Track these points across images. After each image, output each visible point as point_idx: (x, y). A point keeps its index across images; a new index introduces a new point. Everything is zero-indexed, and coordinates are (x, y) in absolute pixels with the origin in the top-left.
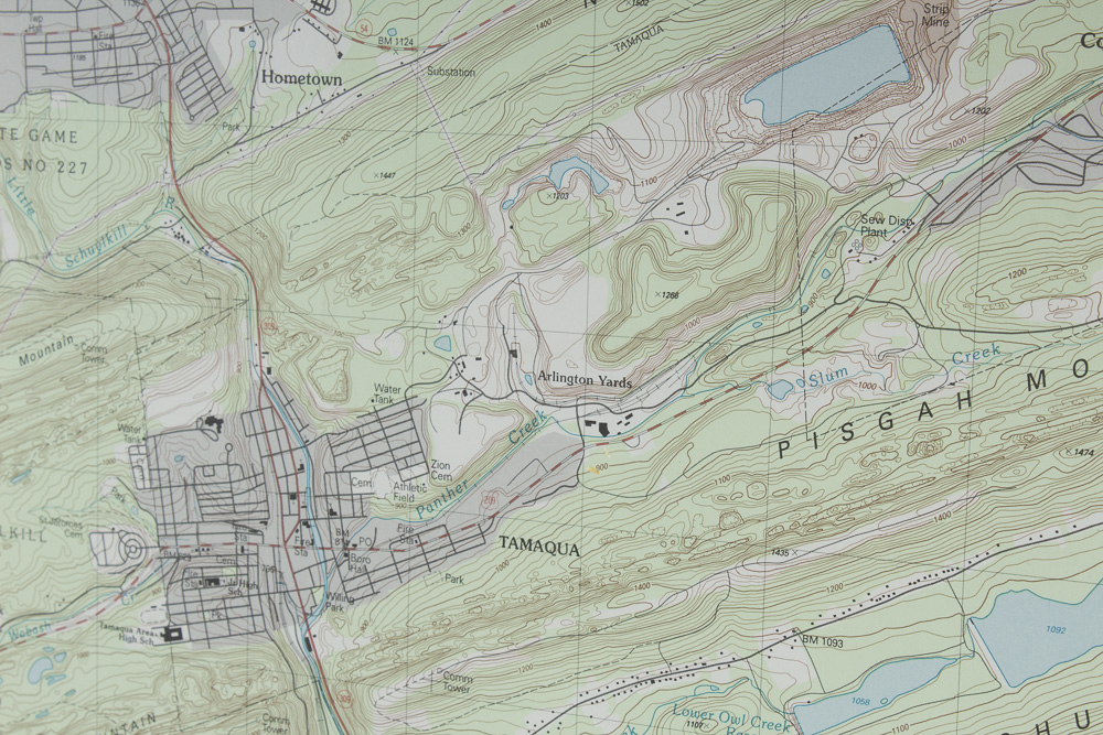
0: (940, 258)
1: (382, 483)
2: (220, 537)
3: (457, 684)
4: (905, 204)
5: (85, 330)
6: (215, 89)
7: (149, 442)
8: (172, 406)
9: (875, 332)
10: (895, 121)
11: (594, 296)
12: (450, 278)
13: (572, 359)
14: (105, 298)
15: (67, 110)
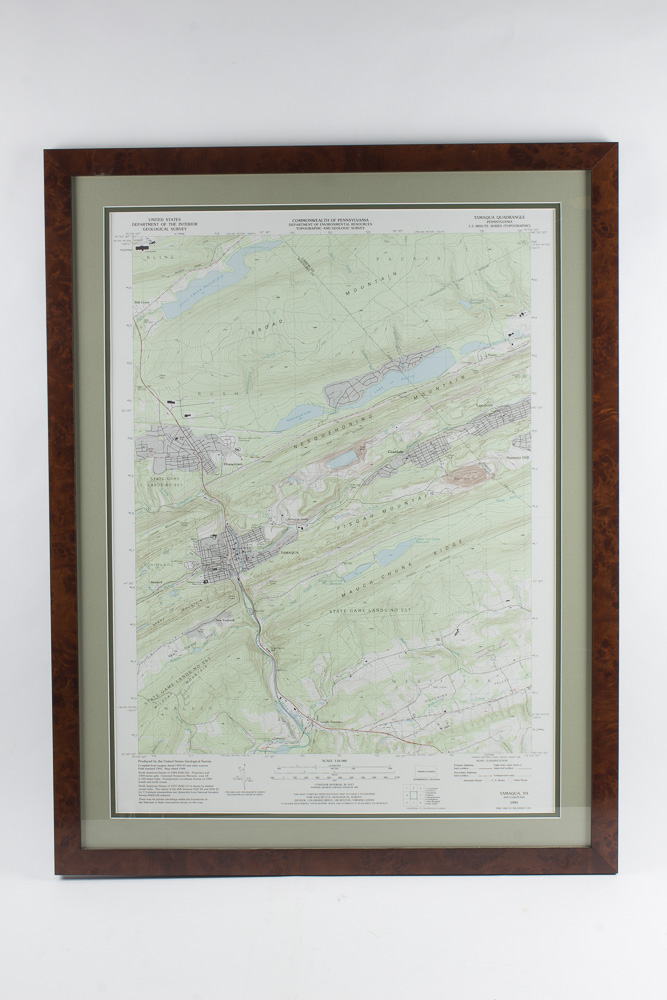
0: (366, 491)
1: (255, 544)
2: (217, 560)
3: (273, 583)
4: (359, 481)
5: (182, 519)
6: (213, 467)
7: (199, 541)
8: (205, 533)
9: (354, 505)
10: (355, 467)
11: (299, 503)
12: (269, 502)
13: (295, 515)
14: (186, 512)
15: (176, 473)
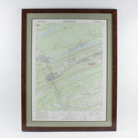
0: (75, 66)
1: (56, 75)
2: (49, 78)
3: (59, 82)
4: (74, 65)
5: (44, 71)
6: (49, 62)
7: (46, 75)
8: (47, 73)
9: (73, 69)
10: (73, 62)
11: (64, 68)
12: (58, 68)
13: (63, 70)
14: (44, 70)
15: (43, 63)
